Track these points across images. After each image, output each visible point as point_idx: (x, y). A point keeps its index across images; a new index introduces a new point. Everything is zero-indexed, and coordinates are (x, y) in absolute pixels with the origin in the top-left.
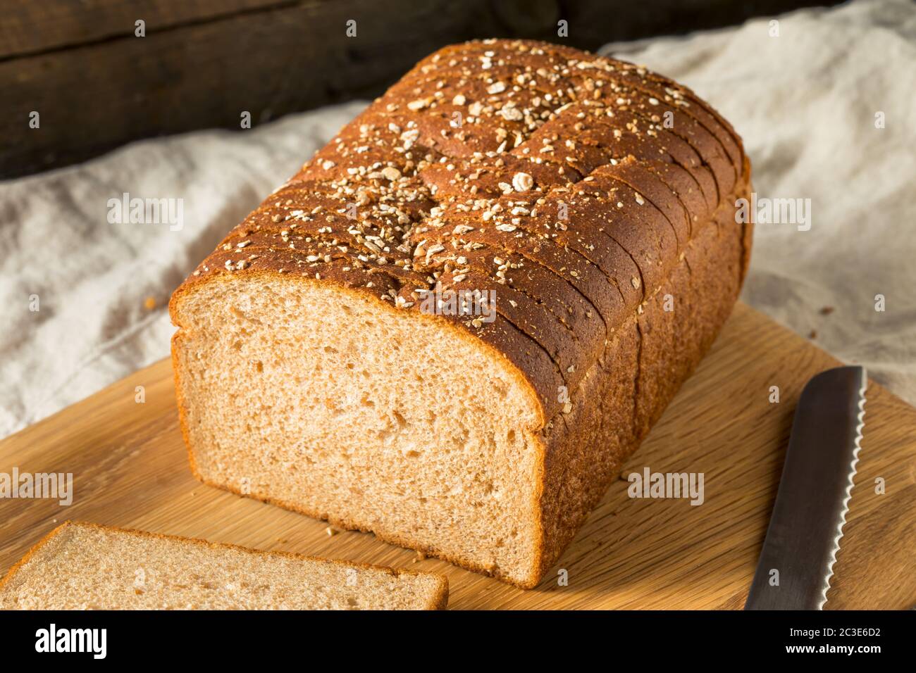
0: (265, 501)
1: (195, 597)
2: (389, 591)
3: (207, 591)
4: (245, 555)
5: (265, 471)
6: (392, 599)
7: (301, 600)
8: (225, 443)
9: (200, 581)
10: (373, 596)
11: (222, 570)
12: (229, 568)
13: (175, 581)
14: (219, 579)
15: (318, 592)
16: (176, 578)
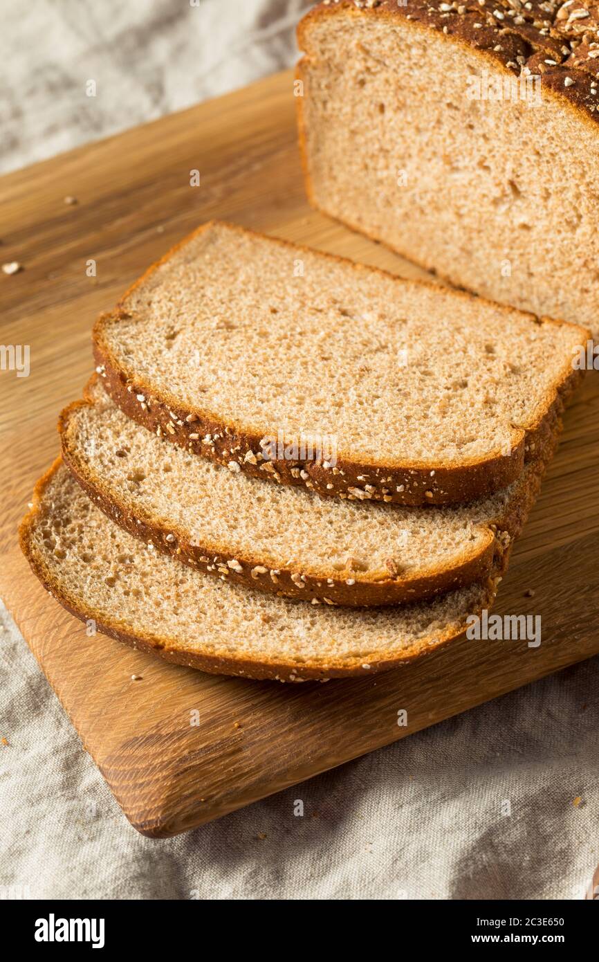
1: (329, 324)
2: (529, 341)
3: (343, 318)
4: (388, 281)
6: (531, 351)
7: (437, 341)
9: (338, 306)
10: (513, 345)
11: (361, 296)
12: (370, 295)
13: (312, 303)
14: (357, 306)
15: (456, 334)
16: (313, 300)
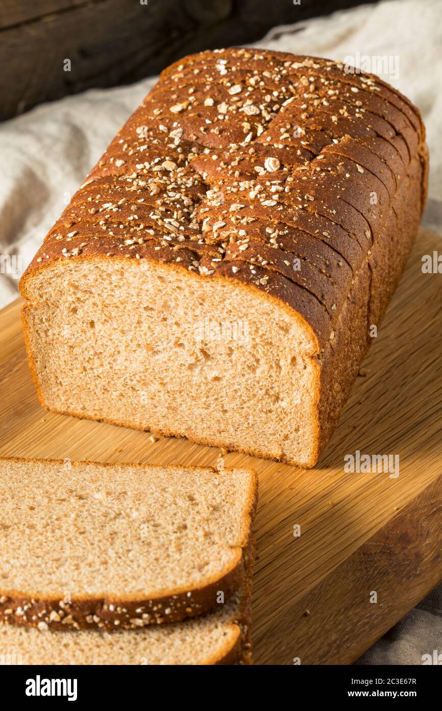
0: (99, 421)
3: (82, 501)
5: (98, 399)
8: (66, 382)
